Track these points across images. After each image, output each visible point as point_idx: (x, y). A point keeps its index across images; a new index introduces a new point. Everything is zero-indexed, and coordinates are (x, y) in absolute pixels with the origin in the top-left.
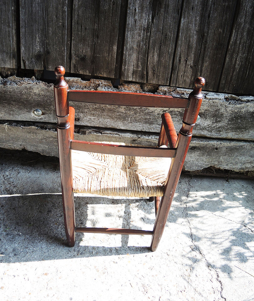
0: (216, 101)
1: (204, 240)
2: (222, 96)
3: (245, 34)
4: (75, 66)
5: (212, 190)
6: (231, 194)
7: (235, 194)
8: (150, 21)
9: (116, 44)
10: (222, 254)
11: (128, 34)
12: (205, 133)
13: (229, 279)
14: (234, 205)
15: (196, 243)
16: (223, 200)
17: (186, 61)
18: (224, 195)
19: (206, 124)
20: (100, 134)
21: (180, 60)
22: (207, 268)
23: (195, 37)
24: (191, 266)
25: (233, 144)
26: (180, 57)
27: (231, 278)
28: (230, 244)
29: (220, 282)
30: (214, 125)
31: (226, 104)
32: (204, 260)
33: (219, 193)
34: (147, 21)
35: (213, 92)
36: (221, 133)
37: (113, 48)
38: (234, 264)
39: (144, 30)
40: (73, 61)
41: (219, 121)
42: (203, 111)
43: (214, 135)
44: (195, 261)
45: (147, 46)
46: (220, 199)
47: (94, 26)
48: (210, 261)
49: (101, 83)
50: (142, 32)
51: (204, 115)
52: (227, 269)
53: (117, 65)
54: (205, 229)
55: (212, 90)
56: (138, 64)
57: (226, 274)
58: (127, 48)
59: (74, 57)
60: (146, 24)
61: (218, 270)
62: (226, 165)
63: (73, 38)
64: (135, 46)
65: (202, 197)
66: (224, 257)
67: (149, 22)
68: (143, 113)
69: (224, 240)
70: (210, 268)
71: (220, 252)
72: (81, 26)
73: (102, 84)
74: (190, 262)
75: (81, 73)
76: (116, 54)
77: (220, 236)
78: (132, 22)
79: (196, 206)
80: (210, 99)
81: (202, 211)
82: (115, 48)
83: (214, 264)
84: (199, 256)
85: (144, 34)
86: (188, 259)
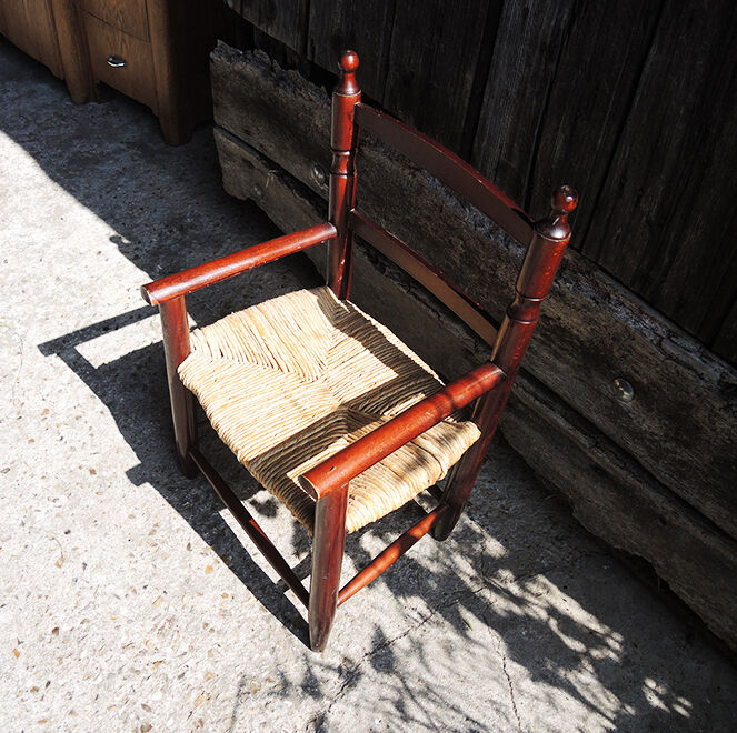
0: (686, 371)
1: (393, 680)
2: (714, 371)
4: (391, 94)
5: (602, 621)
6: (634, 671)
7: (651, 684)
8: (562, 26)
9: (474, 67)
11: (503, 48)
12: (638, 450)
14: (594, 696)
15: (367, 667)
16: (585, 663)
17: (639, 198)
18: (612, 655)
19: (644, 427)
21: (622, 186)
23: (680, 127)
24: (286, 684)
25: (711, 541)
26: (623, 177)
30: (668, 445)
31: (715, 404)
33: (610, 642)
34: (553, 24)
35: (696, 338)
36: (685, 483)
37: (465, 75)
39: (542, 51)
41: (687, 445)
42: (645, 381)
43: (663, 473)
44: (311, 687)
45: (541, 102)
46: (587, 654)
48: (332, 718)
50: (537, 53)
51: (645, 394)
53: (466, 129)
54: (432, 663)
55: (691, 332)
56: (512, 146)
58: (492, 89)
59: (392, 67)
60: (551, 31)
62: (687, 590)
63: (396, 17)
64: (513, 91)
65: (552, 611)
67: (559, 30)
69: (426, 721)
74: (296, 674)
76: (468, 95)
77: (431, 707)
78: (515, 13)
79: (499, 612)
80: (670, 357)
81: (493, 631)
82: (470, 77)
84: (330, 688)
85: (539, 63)
86: (305, 668)
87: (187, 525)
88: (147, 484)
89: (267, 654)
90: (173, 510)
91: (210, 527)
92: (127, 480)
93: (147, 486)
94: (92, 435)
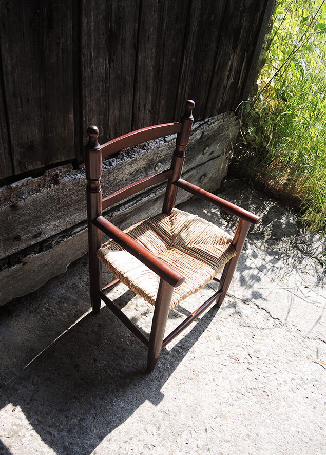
0: (174, 140)
3: (192, 58)
4: (20, 163)
8: (108, 65)
9: (72, 110)
10: (242, 285)
11: (86, 92)
13: (265, 302)
17: (145, 106)
19: (166, 169)
20: (71, 237)
21: (139, 107)
22: (245, 305)
23: (152, 74)
24: (236, 312)
26: (139, 103)
27: (265, 300)
28: (239, 272)
29: (262, 308)
32: (237, 300)
37: (68, 117)
38: (256, 287)
40: (17, 157)
42: (164, 156)
44: (234, 305)
45: (107, 101)
47: (40, 93)
48: (241, 298)
49: (58, 172)
50: (101, 83)
51: (164, 160)
52: (256, 295)
53: (76, 140)
56: (100, 128)
57: (260, 299)
58: (86, 112)
59: (16, 149)
60: (104, 71)
61: (253, 300)
63: (11, 121)
66: (245, 287)
67: (107, 68)
68: (112, 186)
70: (247, 303)
71: (239, 284)
72: (21, 99)
73: (60, 172)
74: (232, 310)
75: (30, 169)
76: (73, 124)
78: (88, 73)
80: (170, 141)
83: (246, 297)
84: (232, 300)
85: (102, 86)
87: (181, 363)
88: (161, 391)
89: (228, 320)
90: (174, 372)
91: (179, 353)
92: (162, 403)
93: (163, 390)
94: (131, 439)
